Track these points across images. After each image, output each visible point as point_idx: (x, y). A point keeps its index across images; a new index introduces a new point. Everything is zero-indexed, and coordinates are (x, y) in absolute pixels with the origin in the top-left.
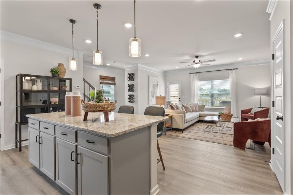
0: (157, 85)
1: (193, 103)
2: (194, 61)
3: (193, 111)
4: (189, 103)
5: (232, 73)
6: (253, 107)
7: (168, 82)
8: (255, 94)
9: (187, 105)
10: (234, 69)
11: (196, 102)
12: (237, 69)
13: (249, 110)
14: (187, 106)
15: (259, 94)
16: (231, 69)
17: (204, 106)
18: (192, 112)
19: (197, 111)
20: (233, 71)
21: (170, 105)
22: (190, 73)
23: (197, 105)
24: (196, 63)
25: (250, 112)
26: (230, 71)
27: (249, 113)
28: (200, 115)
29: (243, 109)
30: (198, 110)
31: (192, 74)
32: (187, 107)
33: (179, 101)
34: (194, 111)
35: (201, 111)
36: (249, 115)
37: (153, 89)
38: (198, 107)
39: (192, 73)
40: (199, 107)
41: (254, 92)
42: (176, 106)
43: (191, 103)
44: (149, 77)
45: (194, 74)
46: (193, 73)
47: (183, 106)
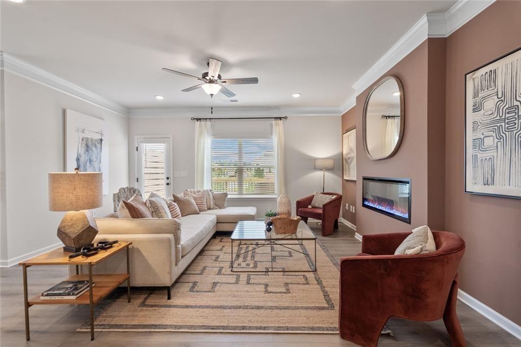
0: (101, 140)
1: (201, 190)
2: (206, 75)
3: (200, 211)
4: (192, 190)
5: (278, 128)
6: (314, 194)
7: (136, 137)
8: (316, 169)
9: (185, 194)
10: (280, 118)
11: (207, 186)
12: (286, 118)
13: (310, 200)
14: (187, 197)
15: (321, 170)
16: (275, 118)
17: (226, 195)
18: (198, 214)
19: (209, 209)
20: (279, 122)
21: (126, 203)
22: (193, 119)
23: (210, 193)
24: (211, 82)
25: (310, 204)
26: (274, 122)
27: (310, 207)
28: (217, 218)
29: (299, 199)
30: (212, 206)
31: (199, 122)
32: (186, 199)
33: (168, 184)
34: (205, 210)
35: (220, 208)
36: (310, 210)
37: (82, 151)
38: (211, 197)
39: (198, 119)
40: (214, 198)
41: (313, 165)
42: (151, 202)
43: (195, 190)
44: (64, 112)
45: (203, 123)
46: (200, 119)
47: (176, 199)
